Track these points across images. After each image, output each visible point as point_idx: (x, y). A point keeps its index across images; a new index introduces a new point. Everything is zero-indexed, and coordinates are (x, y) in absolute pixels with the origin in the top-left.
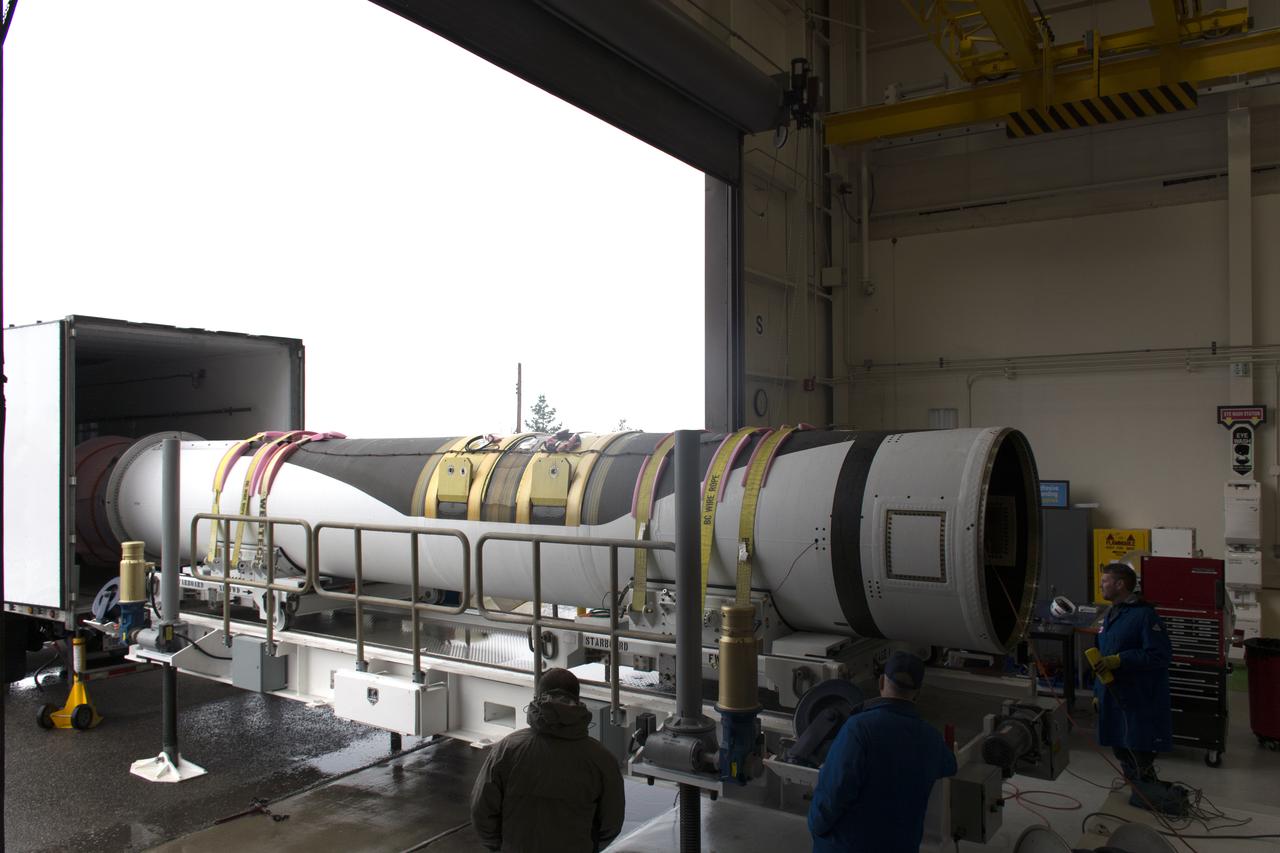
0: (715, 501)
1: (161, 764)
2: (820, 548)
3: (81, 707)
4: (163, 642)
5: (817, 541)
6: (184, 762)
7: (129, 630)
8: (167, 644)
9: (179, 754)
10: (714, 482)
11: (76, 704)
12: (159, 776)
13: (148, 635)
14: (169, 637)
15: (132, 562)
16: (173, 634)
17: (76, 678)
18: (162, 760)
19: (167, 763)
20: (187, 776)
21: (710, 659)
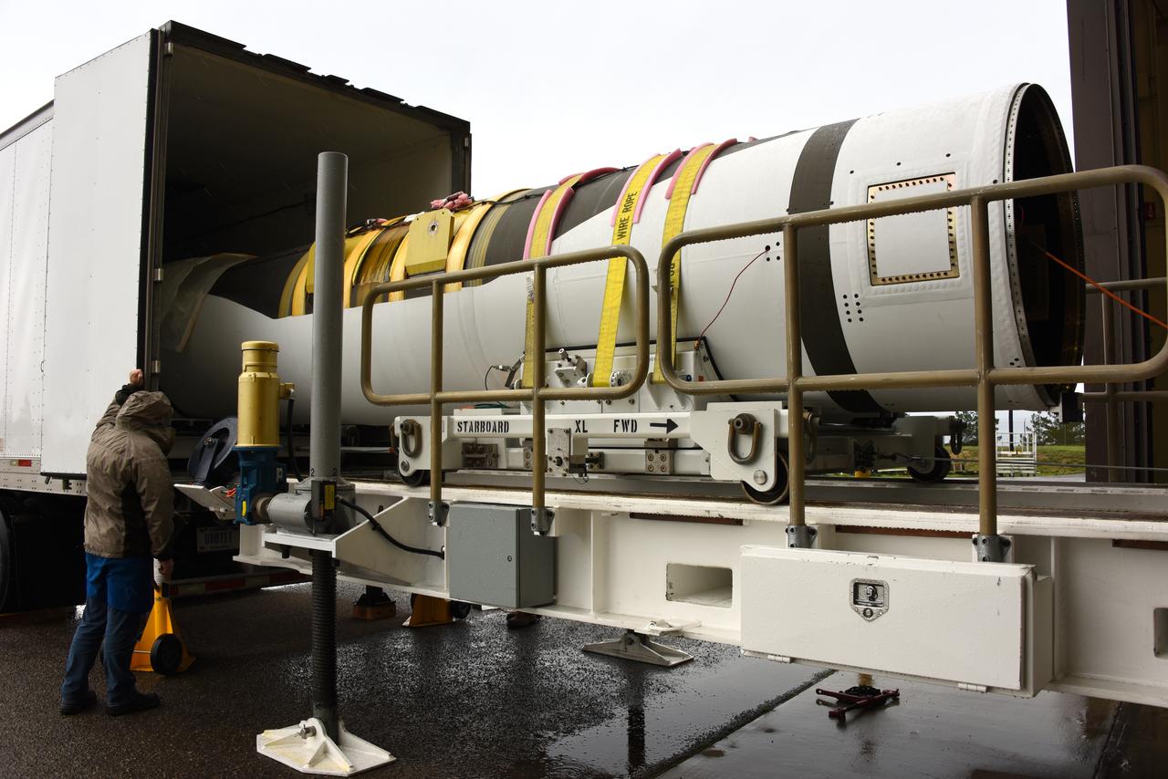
0: (629, 224)
1: (310, 739)
2: (773, 258)
3: (165, 638)
4: (317, 512)
5: (768, 248)
6: (349, 738)
7: (252, 497)
8: (326, 518)
9: (341, 724)
10: (630, 200)
11: (157, 634)
12: (313, 763)
13: (291, 503)
14: (330, 505)
15: (259, 375)
16: (336, 499)
17: (156, 595)
18: (310, 732)
19: (322, 738)
20: (362, 766)
21: (616, 426)
